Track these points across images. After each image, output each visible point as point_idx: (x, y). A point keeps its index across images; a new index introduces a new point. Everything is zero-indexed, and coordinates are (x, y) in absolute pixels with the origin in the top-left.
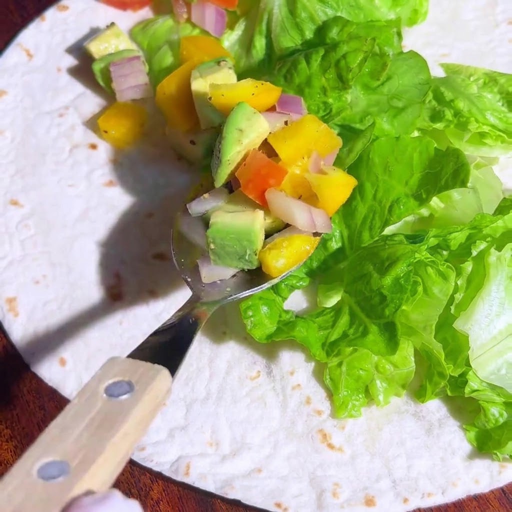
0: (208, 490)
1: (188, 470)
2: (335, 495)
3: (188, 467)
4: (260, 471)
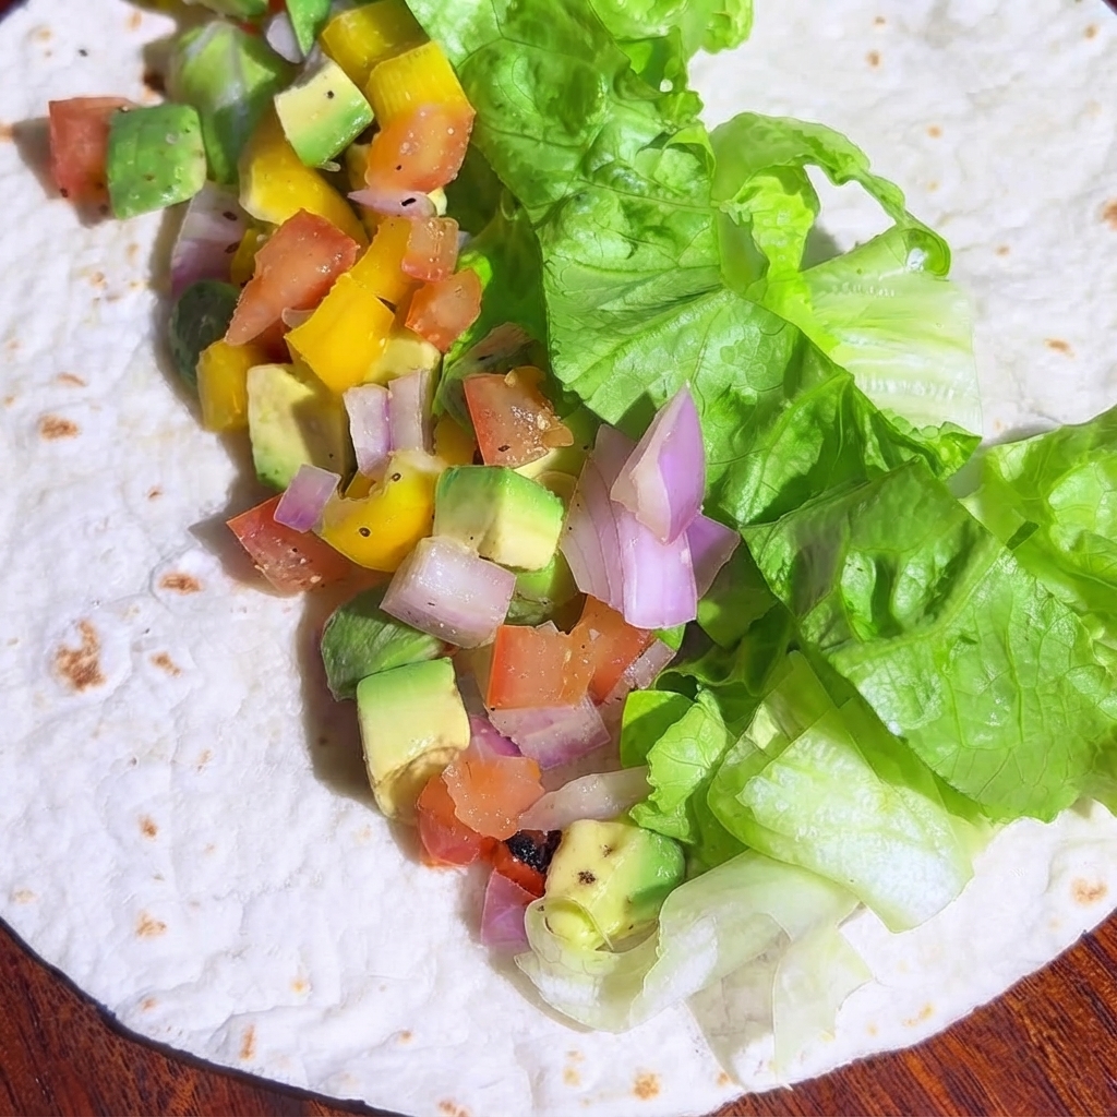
0: (293, 1084)
1: (248, 1045)
2: (570, 1076)
3: (249, 1038)
4: (407, 1035)
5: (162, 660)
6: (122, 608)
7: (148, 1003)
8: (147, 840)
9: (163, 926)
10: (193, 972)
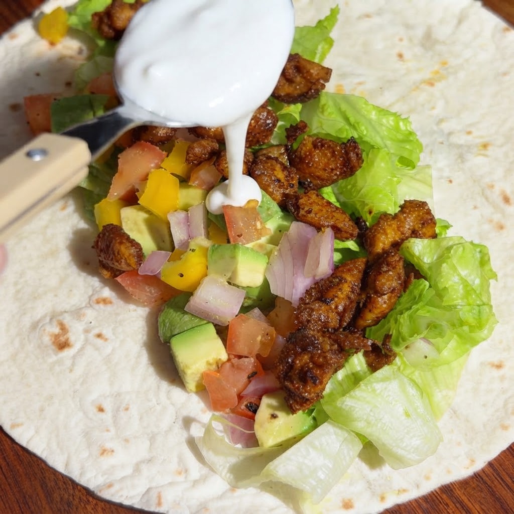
1: (160, 500)
3: (159, 497)
5: (99, 336)
6: (77, 313)
7: (110, 486)
8: (101, 415)
9: (113, 451)
10: (129, 471)
